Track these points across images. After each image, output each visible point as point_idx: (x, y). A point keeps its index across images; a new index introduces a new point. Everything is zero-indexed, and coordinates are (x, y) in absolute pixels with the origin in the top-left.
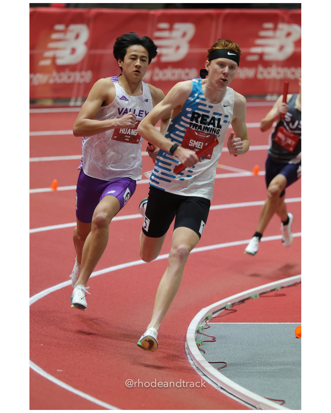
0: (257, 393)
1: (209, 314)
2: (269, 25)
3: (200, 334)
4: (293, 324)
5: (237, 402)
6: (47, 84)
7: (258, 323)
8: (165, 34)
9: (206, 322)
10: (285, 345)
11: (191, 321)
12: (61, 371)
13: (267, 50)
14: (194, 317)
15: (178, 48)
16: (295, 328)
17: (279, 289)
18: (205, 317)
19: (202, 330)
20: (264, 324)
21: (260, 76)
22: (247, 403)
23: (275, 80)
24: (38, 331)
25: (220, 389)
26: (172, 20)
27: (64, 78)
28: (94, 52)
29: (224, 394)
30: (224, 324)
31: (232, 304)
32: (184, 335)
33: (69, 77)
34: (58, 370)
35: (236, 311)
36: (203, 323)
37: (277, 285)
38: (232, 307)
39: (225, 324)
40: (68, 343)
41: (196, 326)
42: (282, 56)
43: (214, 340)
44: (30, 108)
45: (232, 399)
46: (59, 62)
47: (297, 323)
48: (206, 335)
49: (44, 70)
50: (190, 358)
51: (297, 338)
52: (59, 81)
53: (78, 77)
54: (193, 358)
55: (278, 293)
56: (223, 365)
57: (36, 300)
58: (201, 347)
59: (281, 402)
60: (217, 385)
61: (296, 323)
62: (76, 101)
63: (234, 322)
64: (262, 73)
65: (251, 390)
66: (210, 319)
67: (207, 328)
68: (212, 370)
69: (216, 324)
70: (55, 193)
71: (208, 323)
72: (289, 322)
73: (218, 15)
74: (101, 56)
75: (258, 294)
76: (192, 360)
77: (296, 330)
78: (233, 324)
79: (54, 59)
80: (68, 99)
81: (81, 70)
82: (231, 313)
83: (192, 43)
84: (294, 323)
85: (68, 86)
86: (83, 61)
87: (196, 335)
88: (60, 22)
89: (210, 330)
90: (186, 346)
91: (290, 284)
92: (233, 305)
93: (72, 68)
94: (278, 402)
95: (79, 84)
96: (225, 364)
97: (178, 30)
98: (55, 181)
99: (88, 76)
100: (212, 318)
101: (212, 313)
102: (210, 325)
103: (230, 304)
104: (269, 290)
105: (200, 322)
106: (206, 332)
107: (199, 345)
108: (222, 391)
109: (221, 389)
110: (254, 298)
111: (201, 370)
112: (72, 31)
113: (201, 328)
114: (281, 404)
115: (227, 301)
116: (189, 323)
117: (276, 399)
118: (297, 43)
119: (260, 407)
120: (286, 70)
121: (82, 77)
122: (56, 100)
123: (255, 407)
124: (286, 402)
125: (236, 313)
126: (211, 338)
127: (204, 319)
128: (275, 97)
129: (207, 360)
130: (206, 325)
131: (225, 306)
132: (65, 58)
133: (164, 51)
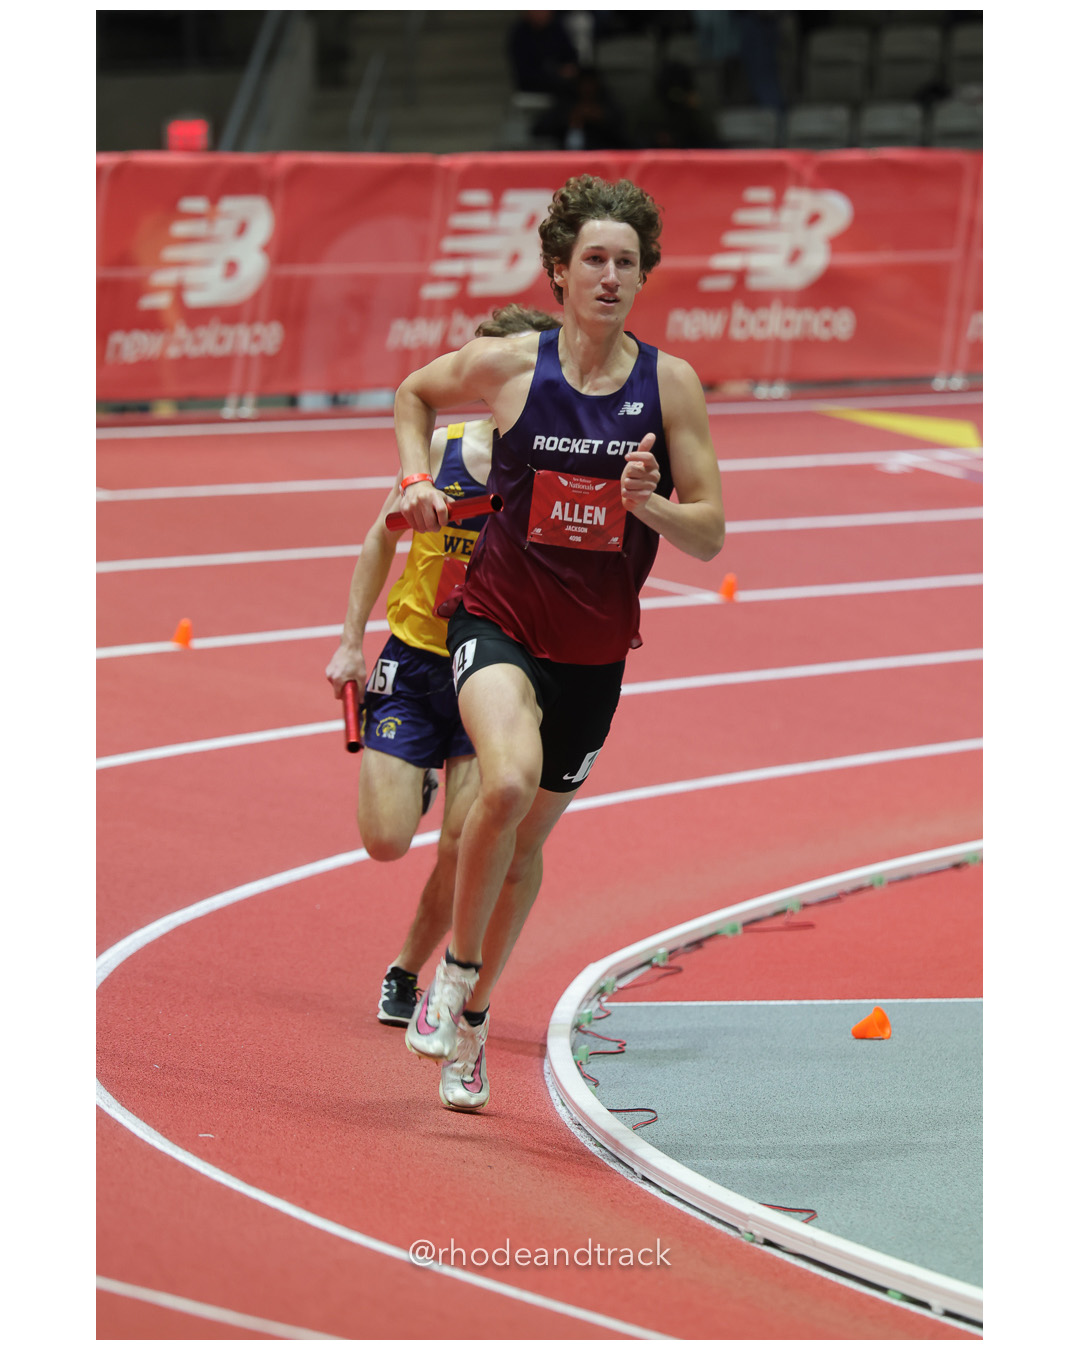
0: (739, 1192)
1: (607, 978)
2: (762, 194)
3: (585, 1033)
4: (834, 1005)
5: (688, 1217)
7: (740, 1003)
8: (481, 220)
9: (599, 1000)
10: (816, 1062)
11: (558, 1000)
12: (211, 1136)
13: (755, 261)
14: (566, 987)
15: (515, 258)
17: (797, 910)
18: (597, 988)
19: (589, 1022)
20: (759, 1006)
21: (737, 333)
22: (713, 1218)
23: (778, 343)
24: (145, 1031)
25: (640, 1180)
26: (499, 182)
27: (208, 342)
28: (286, 271)
29: (652, 1196)
30: (647, 1007)
31: (671, 952)
32: (542, 1036)
33: (221, 340)
34: (201, 1135)
35: (679, 970)
36: (591, 1004)
37: (790, 898)
38: (670, 959)
39: (651, 1007)
40: (228, 1061)
41: (573, 1013)
42: (796, 278)
43: (621, 1049)
45: (674, 1209)
46: (194, 299)
48: (599, 1037)
49: (152, 322)
50: (558, 1098)
52: (193, 351)
53: (244, 340)
54: (567, 1100)
55: (795, 920)
56: (648, 1116)
58: (587, 1069)
59: (805, 1216)
60: (632, 1170)
62: (240, 404)
63: (675, 1001)
64: (743, 324)
65: (724, 1185)
66: (609, 992)
67: (600, 1019)
68: (617, 1129)
69: (627, 1007)
70: (187, 656)
71: (606, 1005)
72: (825, 998)
73: (623, 169)
74: (307, 282)
75: (739, 924)
76: (564, 1105)
78: (672, 1006)
79: (179, 290)
80: (219, 401)
81: (252, 320)
82: (667, 975)
84: (837, 1002)
85: (219, 366)
86: (256, 297)
87: (574, 1037)
88: (194, 191)
89: (610, 1023)
90: (546, 1066)
91: (825, 895)
92: (672, 953)
93: (229, 315)
94: (798, 1214)
95: (248, 358)
96: (653, 1115)
97: (514, 208)
98: (185, 622)
99: (271, 336)
100: (615, 990)
101: (615, 975)
102: (611, 1011)
103: (664, 953)
104: (768, 912)
105: (583, 1000)
106: (599, 1027)
107: (581, 1063)
108: (646, 1187)
109: (645, 1182)
110: (730, 935)
111: (587, 1128)
112: (227, 216)
113: (587, 1017)
114: (806, 1221)
115: (655, 943)
116: (555, 1004)
117: (793, 1207)
118: (837, 243)
119: (750, 1229)
120: (807, 315)
121: (256, 339)
122: (184, 402)
123: (735, 1229)
124: (818, 1214)
125: (680, 976)
126: (614, 1043)
127: (594, 992)
128: (779, 390)
129: (603, 1103)
130: (600, 1008)
131: (651, 956)
132: (209, 287)
133: (477, 267)
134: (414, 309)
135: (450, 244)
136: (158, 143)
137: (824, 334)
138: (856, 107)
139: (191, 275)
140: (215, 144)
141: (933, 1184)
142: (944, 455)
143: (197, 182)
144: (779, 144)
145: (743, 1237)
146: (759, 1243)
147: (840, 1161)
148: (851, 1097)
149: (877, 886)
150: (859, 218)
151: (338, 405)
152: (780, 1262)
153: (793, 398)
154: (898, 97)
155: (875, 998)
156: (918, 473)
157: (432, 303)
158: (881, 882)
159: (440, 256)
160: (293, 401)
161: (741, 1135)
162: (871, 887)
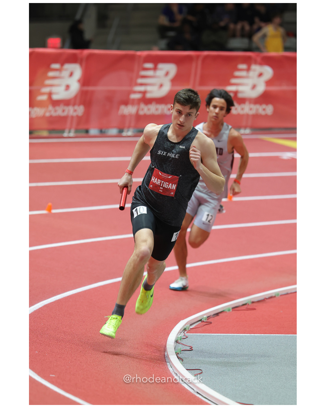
0: (229, 398)
1: (187, 325)
2: (243, 66)
3: (179, 343)
6: (44, 117)
7: (231, 334)
8: (150, 73)
9: (184, 332)
11: (170, 332)
12: (54, 376)
13: (240, 88)
14: (173, 328)
15: (161, 86)
17: (250, 304)
18: (183, 328)
19: (181, 340)
20: (236, 335)
21: (234, 112)
23: (248, 115)
24: (33, 340)
25: (196, 393)
26: (157, 61)
27: (59, 111)
29: (200, 399)
31: (208, 317)
32: (165, 344)
33: (64, 111)
34: (51, 375)
35: (211, 323)
36: (181, 334)
37: (249, 299)
38: (208, 319)
39: (201, 335)
41: (175, 337)
42: (254, 94)
43: (191, 349)
44: (30, 138)
46: (55, 97)
47: (266, 335)
48: (184, 345)
49: (41, 104)
50: (170, 365)
52: (54, 114)
53: (71, 111)
54: (172, 366)
55: (249, 307)
56: (199, 372)
57: (32, 312)
58: (179, 355)
60: (194, 390)
61: (264, 335)
62: (69, 132)
63: (209, 333)
64: (236, 109)
65: (224, 395)
66: (187, 330)
67: (185, 338)
68: (188, 375)
69: (193, 335)
70: (50, 215)
71: (186, 334)
73: (198, 57)
74: (93, 92)
75: (231, 308)
76: (171, 367)
78: (208, 335)
79: (50, 94)
80: (63, 131)
81: (74, 105)
82: (207, 324)
83: (174, 81)
84: (262, 335)
85: (63, 119)
86: (76, 97)
87: (175, 345)
88: (56, 62)
89: (187, 340)
90: (166, 354)
91: (259, 299)
92: (209, 317)
93: (66, 103)
95: (72, 117)
96: (201, 371)
97: (161, 69)
98: (50, 204)
99: (80, 110)
100: (189, 329)
101: (189, 324)
102: (188, 336)
103: (206, 317)
104: (241, 304)
105: (179, 332)
106: (184, 342)
108: (198, 396)
109: (198, 394)
110: (228, 312)
112: (66, 70)
113: (179, 338)
115: (203, 314)
116: (169, 334)
117: (247, 403)
118: (268, 83)
120: (257, 106)
121: (75, 111)
122: (51, 131)
125: (211, 325)
126: (189, 347)
127: (182, 330)
128: (248, 131)
129: (184, 367)
130: (184, 335)
131: (202, 318)
132: (60, 94)
133: (149, 88)
134: (127, 102)
135: (140, 81)
136: (44, 46)
137: (263, 113)
139: (54, 89)
143: (56, 59)
147: (262, 388)
148: (266, 367)
150: (275, 76)
151: (101, 133)
153: (252, 134)
155: (276, 334)
156: (293, 159)
157: (134, 100)
158: (278, 295)
159: (137, 84)
160: (87, 131)
161: (230, 379)
162: (275, 297)
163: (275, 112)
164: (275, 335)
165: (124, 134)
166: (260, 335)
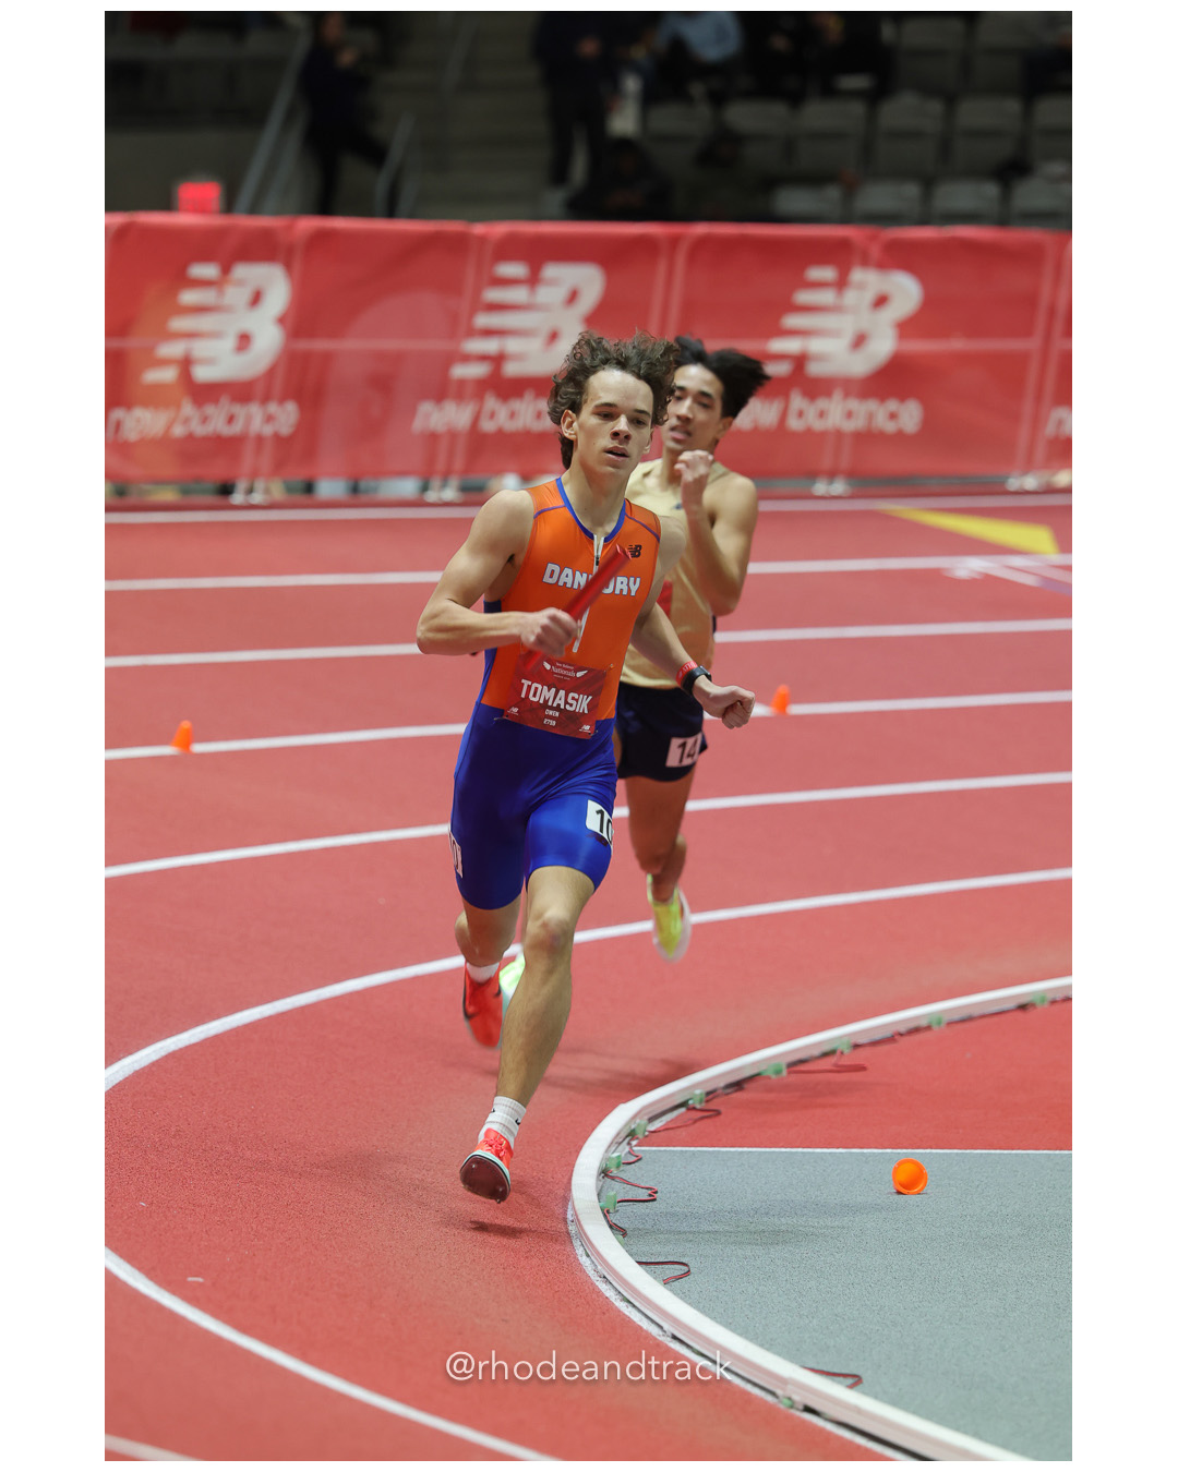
0: (779, 1354)
2: (825, 273)
3: (613, 1178)
6: (164, 442)
7: (783, 1150)
8: (518, 295)
9: (628, 1144)
10: (865, 1216)
11: (584, 1143)
12: (200, 1280)
13: (815, 345)
14: (593, 1130)
15: (554, 336)
16: (892, 1166)
18: (627, 1131)
19: (618, 1167)
20: (802, 1153)
21: (794, 424)
22: (749, 1381)
23: (839, 434)
24: (131, 1166)
25: (669, 1339)
26: (538, 254)
27: (215, 420)
28: (304, 345)
30: (682, 1152)
31: (708, 1093)
32: (565, 1180)
33: (231, 419)
34: (190, 1279)
35: (718, 1113)
36: (621, 1147)
37: (840, 1038)
38: (707, 1101)
39: (686, 1152)
40: (221, 1200)
41: (601, 1156)
42: (860, 365)
43: (652, 1197)
46: (202, 374)
47: (899, 1151)
48: (628, 1183)
49: (156, 397)
50: (582, 1249)
51: (899, 1193)
52: (200, 430)
53: (255, 420)
54: (592, 1251)
55: (845, 1061)
56: (679, 1270)
58: (614, 1218)
59: (850, 1381)
60: (661, 1327)
61: (895, 1150)
62: (250, 491)
63: (711, 1147)
64: (801, 414)
65: (762, 1346)
66: (641, 1137)
67: (633, 1163)
68: (646, 1283)
69: (659, 1152)
70: (187, 761)
71: (635, 1149)
72: (876, 1148)
73: (674, 241)
74: (327, 357)
75: (783, 1065)
76: (588, 1256)
77: (895, 1170)
78: (709, 1152)
79: (186, 364)
81: (265, 399)
82: (702, 1118)
84: (889, 1151)
85: (227, 446)
86: (271, 372)
87: (601, 1183)
88: (205, 257)
89: (640, 1168)
90: (570, 1213)
91: (878, 1036)
92: (711, 1095)
93: (240, 392)
94: (841, 1379)
95: (260, 439)
96: (686, 1269)
97: (553, 282)
98: (186, 725)
99: (286, 416)
100: (647, 1133)
101: (646, 1117)
102: (641, 1155)
103: (701, 1094)
104: (816, 1052)
105: (609, 1146)
106: (628, 1173)
107: (608, 1211)
108: (676, 1346)
109: (674, 1341)
110: (774, 1077)
111: (614, 1283)
112: (241, 283)
113: (614, 1163)
114: (851, 1387)
115: (693, 1083)
116: (581, 1148)
117: (836, 1371)
118: (906, 328)
119: (788, 1393)
120: (872, 405)
121: (269, 419)
122: (188, 486)
123: (773, 1393)
124: (864, 1381)
125: (717, 1119)
126: (645, 1190)
127: (623, 1135)
128: (839, 487)
129: (631, 1255)
130: (629, 1152)
131: (688, 1097)
132: (219, 361)
133: (512, 345)
134: (442, 391)
135: (483, 320)
136: (167, 204)
137: (890, 427)
138: (928, 183)
139: (200, 348)
140: (229, 206)
141: (990, 1351)
142: (1017, 561)
143: (207, 246)
144: (846, 219)
145: (781, 1402)
146: (798, 1409)
147: (888, 1323)
148: (902, 1254)
149: (935, 1027)
150: (929, 303)
151: (356, 494)
152: (822, 1431)
153: (852, 497)
154: (974, 173)
155: (932, 1148)
156: (988, 580)
157: (462, 383)
158: (939, 1023)
159: (472, 333)
160: (309, 488)
161: (781, 1292)
162: (929, 1028)
163: (928, 423)
164: (928, 1151)
165: (431, 496)
166: (880, 1151)
